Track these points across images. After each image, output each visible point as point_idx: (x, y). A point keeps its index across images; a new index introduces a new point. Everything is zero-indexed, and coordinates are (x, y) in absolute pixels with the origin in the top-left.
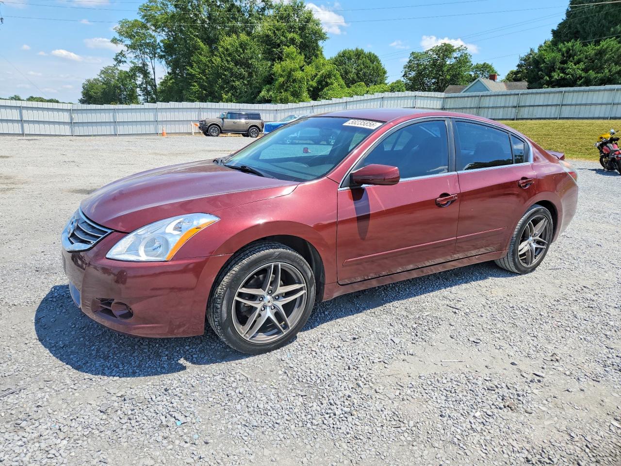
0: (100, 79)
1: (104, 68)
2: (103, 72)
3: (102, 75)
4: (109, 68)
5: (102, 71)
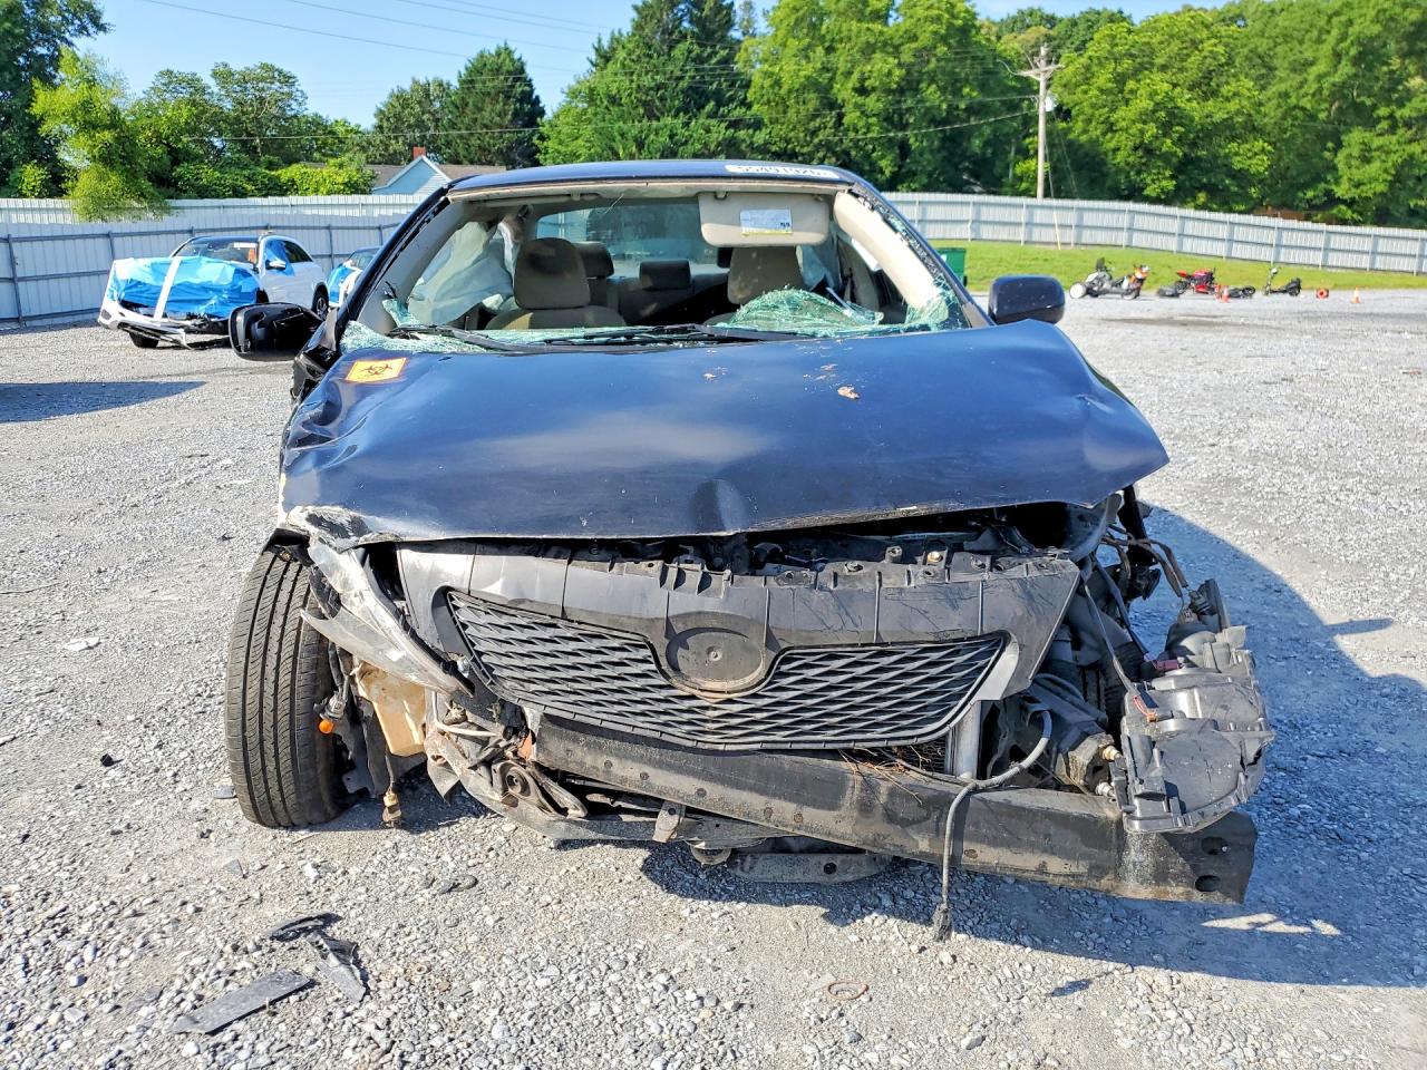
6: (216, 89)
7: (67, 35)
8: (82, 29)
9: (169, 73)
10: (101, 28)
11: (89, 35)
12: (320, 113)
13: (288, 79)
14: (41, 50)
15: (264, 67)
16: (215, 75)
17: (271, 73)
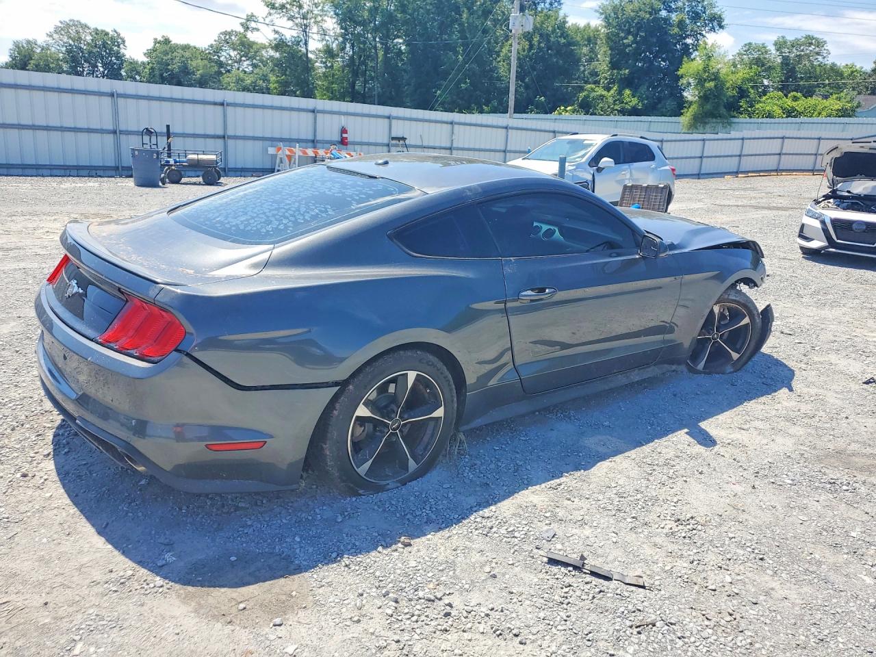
0: (51, 41)
1: (61, 22)
2: (58, 30)
3: (56, 36)
4: (71, 23)
5: (57, 27)
6: (774, 52)
7: (704, 32)
8: (713, 29)
9: (750, 44)
10: (721, 27)
11: (715, 32)
12: (836, 63)
13: (820, 43)
14: (689, 41)
15: (808, 37)
16: (775, 44)
17: (810, 40)
